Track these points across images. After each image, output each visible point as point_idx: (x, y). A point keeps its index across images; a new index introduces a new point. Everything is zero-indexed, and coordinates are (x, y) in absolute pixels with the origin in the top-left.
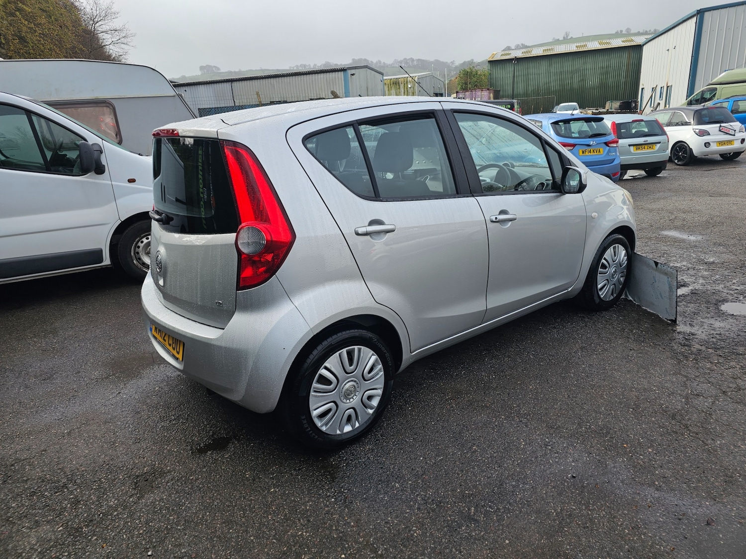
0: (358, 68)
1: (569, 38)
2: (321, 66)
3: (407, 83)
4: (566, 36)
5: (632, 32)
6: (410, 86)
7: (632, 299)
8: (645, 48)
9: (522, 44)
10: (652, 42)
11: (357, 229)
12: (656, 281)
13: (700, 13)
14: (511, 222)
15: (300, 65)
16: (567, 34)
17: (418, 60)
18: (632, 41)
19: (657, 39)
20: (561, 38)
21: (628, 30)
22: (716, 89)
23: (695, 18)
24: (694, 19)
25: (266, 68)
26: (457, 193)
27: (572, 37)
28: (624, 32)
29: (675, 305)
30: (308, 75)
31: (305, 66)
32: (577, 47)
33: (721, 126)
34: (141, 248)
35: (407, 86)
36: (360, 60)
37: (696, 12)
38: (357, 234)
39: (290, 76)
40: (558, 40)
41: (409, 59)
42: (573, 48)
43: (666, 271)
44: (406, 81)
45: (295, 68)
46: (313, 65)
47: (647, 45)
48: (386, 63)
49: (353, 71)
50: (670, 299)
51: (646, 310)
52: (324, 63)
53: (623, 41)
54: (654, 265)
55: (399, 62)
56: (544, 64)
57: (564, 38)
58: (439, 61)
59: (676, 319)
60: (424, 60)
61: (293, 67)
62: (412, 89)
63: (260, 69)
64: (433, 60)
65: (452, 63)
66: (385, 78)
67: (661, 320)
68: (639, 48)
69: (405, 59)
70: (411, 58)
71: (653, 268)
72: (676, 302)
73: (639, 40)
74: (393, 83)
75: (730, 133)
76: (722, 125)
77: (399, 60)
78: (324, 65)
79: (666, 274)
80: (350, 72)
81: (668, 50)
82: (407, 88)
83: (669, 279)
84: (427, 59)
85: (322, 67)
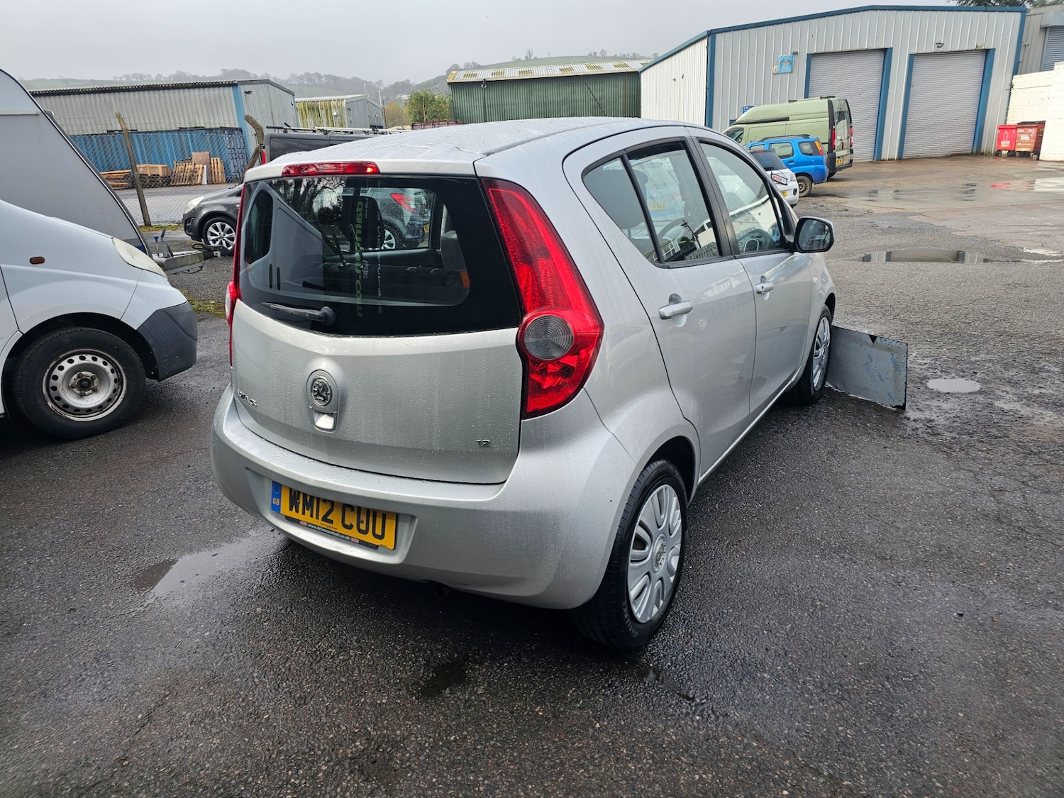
0: (256, 82)
1: (532, 58)
2: (170, 77)
3: (330, 109)
4: (528, 55)
5: (607, 55)
6: (335, 114)
7: (831, 386)
8: (643, 76)
9: (473, 63)
10: (651, 69)
11: (660, 310)
12: (871, 360)
13: (711, 34)
14: (768, 293)
15: (133, 75)
16: (530, 53)
17: (328, 76)
18: (626, 66)
19: (658, 65)
20: (523, 58)
21: (603, 52)
22: (742, 129)
23: (706, 40)
24: (705, 42)
25: (71, 78)
26: (721, 254)
27: (536, 58)
28: (598, 55)
29: (904, 387)
30: (171, 91)
31: (141, 76)
32: (560, 70)
33: (772, 174)
34: (60, 378)
35: (331, 113)
36: (236, 72)
37: (706, 34)
38: (663, 318)
39: (139, 91)
40: (519, 59)
41: (314, 74)
42: (555, 71)
43: (889, 346)
44: (328, 106)
45: (124, 79)
46: (156, 75)
47: (645, 72)
48: (278, 77)
49: (248, 88)
50: (895, 380)
51: (856, 399)
52: (174, 73)
53: (615, 66)
54: (870, 340)
55: (298, 78)
56: (522, 92)
57: (526, 57)
58: (360, 79)
59: (905, 404)
60: (336, 77)
61: (122, 78)
62: (339, 118)
63: (59, 78)
64: (350, 78)
65: (379, 83)
66: (296, 99)
67: (878, 408)
68: (636, 75)
69: (307, 74)
70: (317, 73)
71: (867, 344)
72: (906, 383)
73: (634, 66)
74: (309, 108)
75: (782, 182)
76: (774, 172)
77: (298, 75)
78: (175, 76)
79: (889, 350)
80: (243, 88)
81: (675, 80)
82: (331, 116)
83: (895, 356)
84: (341, 76)
85: (172, 79)
